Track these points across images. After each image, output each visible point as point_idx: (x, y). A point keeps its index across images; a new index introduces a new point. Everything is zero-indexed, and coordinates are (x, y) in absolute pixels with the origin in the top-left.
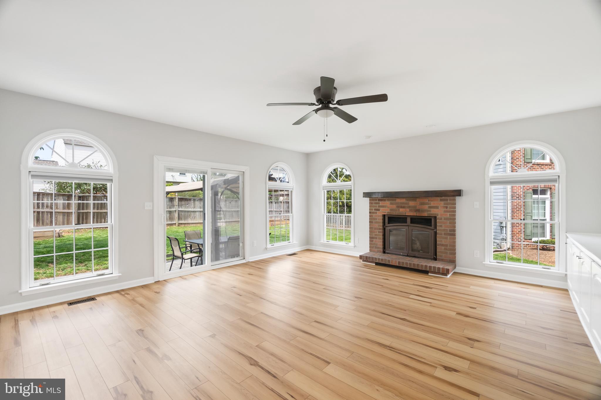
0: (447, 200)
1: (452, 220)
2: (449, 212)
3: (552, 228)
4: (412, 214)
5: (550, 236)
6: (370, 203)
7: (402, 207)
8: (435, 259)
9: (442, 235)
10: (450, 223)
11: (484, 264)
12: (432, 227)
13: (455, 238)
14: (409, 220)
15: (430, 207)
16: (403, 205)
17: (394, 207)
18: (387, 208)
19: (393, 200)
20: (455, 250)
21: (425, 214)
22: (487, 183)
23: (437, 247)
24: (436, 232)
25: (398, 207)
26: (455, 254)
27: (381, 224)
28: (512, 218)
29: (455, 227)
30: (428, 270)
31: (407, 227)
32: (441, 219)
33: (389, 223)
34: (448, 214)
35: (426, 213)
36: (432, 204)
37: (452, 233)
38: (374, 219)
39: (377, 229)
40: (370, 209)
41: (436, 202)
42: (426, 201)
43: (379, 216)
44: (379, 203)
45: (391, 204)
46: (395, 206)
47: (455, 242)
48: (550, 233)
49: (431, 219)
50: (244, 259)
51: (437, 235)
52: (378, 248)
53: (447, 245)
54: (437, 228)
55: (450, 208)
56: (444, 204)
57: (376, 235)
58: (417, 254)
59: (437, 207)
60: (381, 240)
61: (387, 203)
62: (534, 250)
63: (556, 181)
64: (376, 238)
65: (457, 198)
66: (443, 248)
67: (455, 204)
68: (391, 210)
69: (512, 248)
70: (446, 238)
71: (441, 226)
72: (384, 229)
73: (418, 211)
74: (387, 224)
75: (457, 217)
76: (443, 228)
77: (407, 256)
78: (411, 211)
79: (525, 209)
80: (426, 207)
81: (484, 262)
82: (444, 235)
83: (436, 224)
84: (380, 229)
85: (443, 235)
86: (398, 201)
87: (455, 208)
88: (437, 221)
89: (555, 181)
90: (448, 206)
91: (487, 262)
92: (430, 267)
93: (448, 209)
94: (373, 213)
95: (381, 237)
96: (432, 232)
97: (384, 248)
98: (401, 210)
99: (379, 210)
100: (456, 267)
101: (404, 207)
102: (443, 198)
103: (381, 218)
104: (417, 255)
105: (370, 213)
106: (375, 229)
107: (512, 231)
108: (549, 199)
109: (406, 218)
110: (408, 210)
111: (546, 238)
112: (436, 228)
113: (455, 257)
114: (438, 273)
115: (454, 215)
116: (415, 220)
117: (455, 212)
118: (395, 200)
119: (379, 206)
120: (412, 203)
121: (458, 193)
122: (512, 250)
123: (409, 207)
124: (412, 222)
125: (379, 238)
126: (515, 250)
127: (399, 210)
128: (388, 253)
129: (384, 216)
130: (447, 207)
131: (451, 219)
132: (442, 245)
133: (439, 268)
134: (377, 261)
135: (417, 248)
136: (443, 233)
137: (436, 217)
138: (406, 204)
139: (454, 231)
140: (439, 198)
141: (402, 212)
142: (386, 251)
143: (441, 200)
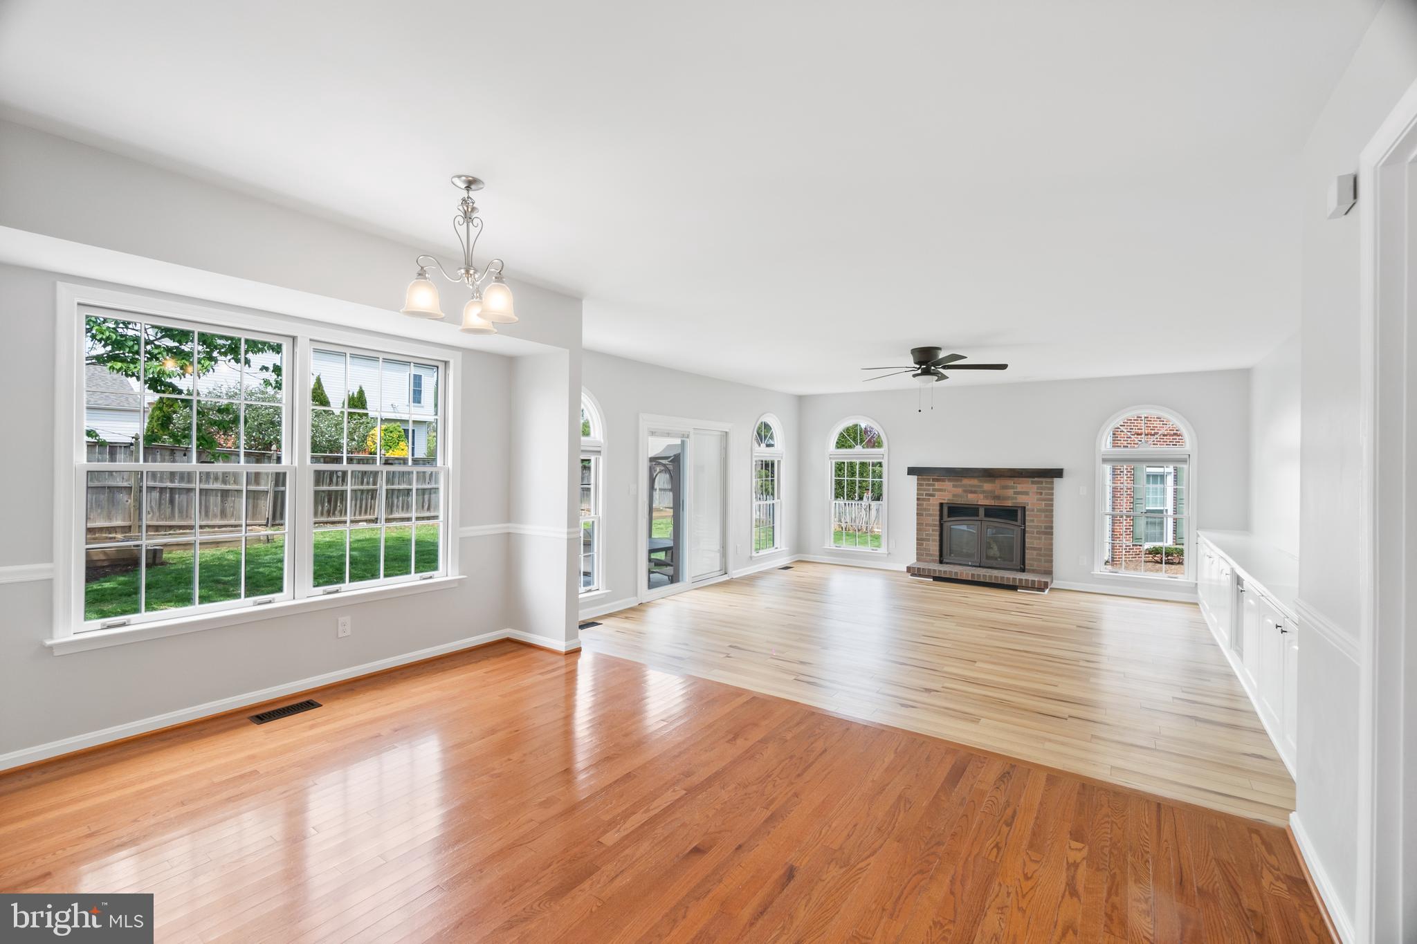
0: (1042, 483)
1: (1049, 511)
2: (1044, 500)
3: (1176, 525)
4: (987, 502)
5: (1174, 539)
6: (919, 484)
7: (972, 492)
8: (1023, 570)
9: (1033, 534)
10: (1046, 516)
11: (1093, 574)
12: (1019, 523)
13: (1052, 539)
14: (982, 512)
15: (1016, 493)
16: (973, 489)
17: (959, 491)
18: (948, 492)
19: (957, 481)
20: (1051, 556)
21: (1009, 503)
22: (1099, 460)
23: (1026, 551)
24: (1024, 529)
25: (965, 491)
26: (1051, 561)
27: (938, 518)
28: (1113, 508)
29: (1052, 522)
30: (1017, 584)
31: (979, 523)
32: (1033, 510)
33: (949, 517)
34: (1043, 503)
35: (1010, 501)
36: (1020, 488)
37: (1049, 531)
38: (925, 510)
39: (930, 526)
40: (918, 494)
41: (1026, 485)
42: (1010, 482)
43: (933, 505)
44: (934, 485)
45: (954, 486)
46: (961, 489)
47: (1051, 544)
48: (1174, 533)
49: (1016, 511)
50: (726, 573)
51: (1026, 535)
52: (931, 555)
53: (1040, 549)
54: (1027, 524)
55: (1046, 494)
56: (1038, 489)
57: (927, 535)
58: (994, 563)
59: (1026, 493)
60: (937, 544)
61: (948, 485)
62: (1148, 564)
63: (1186, 461)
64: (928, 540)
65: (1056, 480)
66: (1035, 552)
67: (1052, 489)
68: (954, 496)
69: (1113, 561)
70: (1040, 539)
71: (1033, 521)
72: (941, 526)
73: (997, 498)
74: (945, 517)
75: (1055, 508)
76: (1036, 524)
77: (980, 567)
78: (986, 497)
79: (1133, 492)
80: (1010, 492)
81: (1093, 570)
82: (1037, 534)
83: (1025, 519)
84: (935, 525)
85: (1035, 535)
86: (966, 481)
87: (1052, 494)
88: (1027, 513)
89: (1184, 461)
90: (1043, 492)
91: (1097, 571)
92: (1021, 580)
93: (1043, 496)
94: (923, 499)
95: (937, 538)
96: (1018, 531)
97: (941, 555)
98: (971, 496)
99: (933, 495)
100: (1054, 581)
101: (974, 492)
102: (1036, 479)
103: (938, 508)
104: (994, 565)
105: (918, 499)
106: (927, 525)
107: (1112, 531)
108: (1173, 474)
109: (978, 508)
110: (981, 496)
111: (1167, 542)
112: (1025, 524)
113: (1052, 567)
114: (1033, 588)
115: (1052, 505)
116: (991, 512)
117: (1052, 500)
118: (961, 481)
119: (934, 490)
120: (987, 486)
121: (1058, 473)
122: (1112, 565)
123: (984, 492)
124: (987, 515)
125: (933, 540)
126: (1116, 564)
127: (967, 496)
128: (947, 563)
129: (941, 505)
130: (1041, 494)
131: (1047, 511)
132: (1034, 549)
133: (1033, 582)
134: (937, 575)
135: (994, 554)
136: (1035, 530)
137: (1025, 508)
138: (979, 486)
139: (1051, 528)
140: (1030, 480)
141: (972, 499)
142: (945, 560)
143: (1033, 483)
